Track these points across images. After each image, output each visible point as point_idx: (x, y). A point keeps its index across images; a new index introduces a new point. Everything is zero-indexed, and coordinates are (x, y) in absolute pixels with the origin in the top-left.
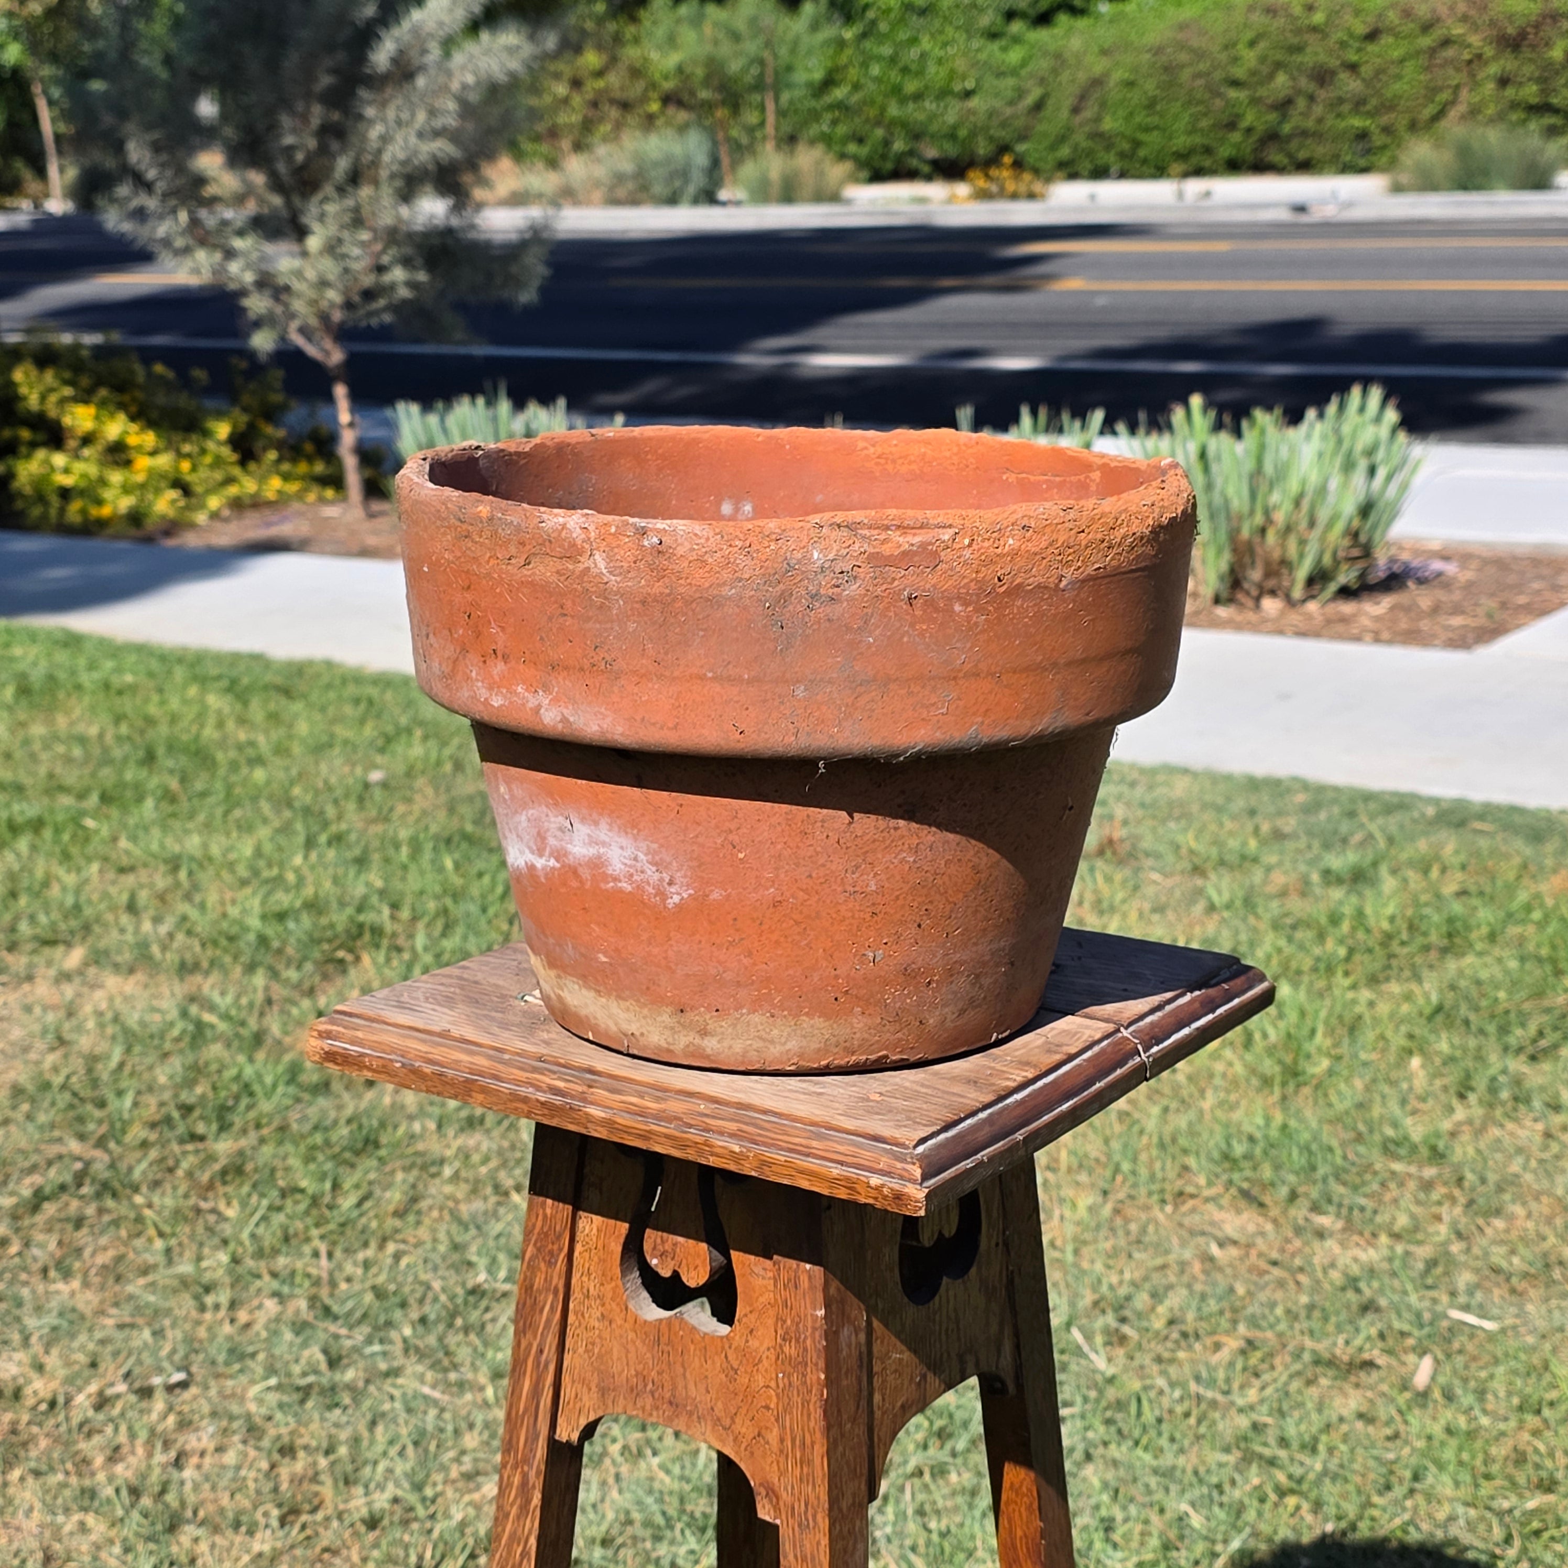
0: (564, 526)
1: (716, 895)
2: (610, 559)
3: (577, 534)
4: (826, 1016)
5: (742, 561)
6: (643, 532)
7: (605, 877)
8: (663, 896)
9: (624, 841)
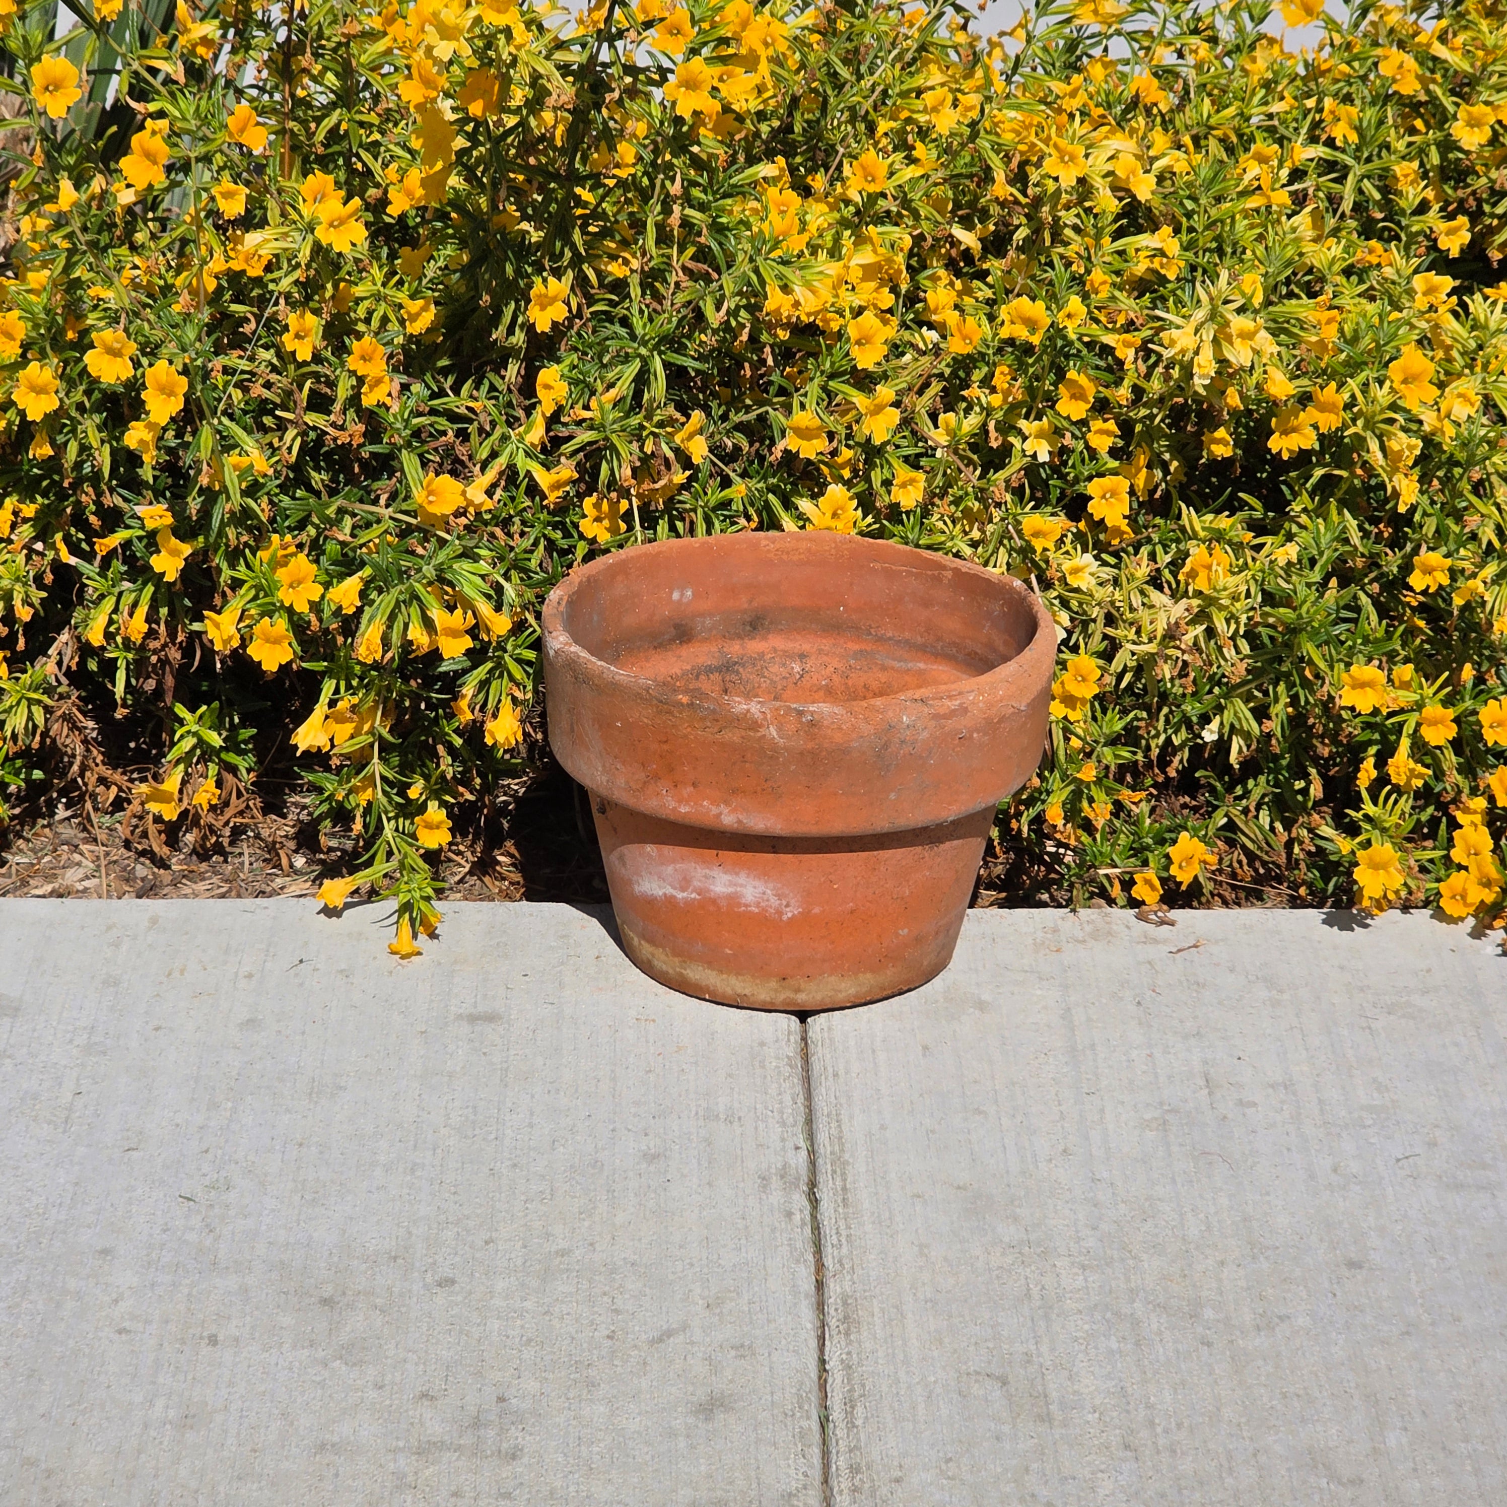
0: (748, 711)
1: (817, 910)
2: (779, 729)
3: (758, 715)
4: (873, 971)
5: (863, 726)
6: (801, 713)
7: (739, 905)
8: (780, 913)
9: (757, 883)
